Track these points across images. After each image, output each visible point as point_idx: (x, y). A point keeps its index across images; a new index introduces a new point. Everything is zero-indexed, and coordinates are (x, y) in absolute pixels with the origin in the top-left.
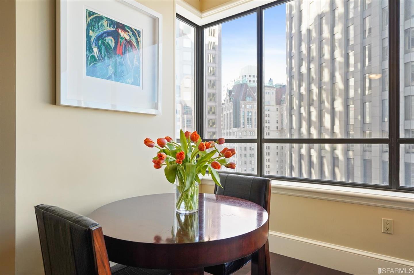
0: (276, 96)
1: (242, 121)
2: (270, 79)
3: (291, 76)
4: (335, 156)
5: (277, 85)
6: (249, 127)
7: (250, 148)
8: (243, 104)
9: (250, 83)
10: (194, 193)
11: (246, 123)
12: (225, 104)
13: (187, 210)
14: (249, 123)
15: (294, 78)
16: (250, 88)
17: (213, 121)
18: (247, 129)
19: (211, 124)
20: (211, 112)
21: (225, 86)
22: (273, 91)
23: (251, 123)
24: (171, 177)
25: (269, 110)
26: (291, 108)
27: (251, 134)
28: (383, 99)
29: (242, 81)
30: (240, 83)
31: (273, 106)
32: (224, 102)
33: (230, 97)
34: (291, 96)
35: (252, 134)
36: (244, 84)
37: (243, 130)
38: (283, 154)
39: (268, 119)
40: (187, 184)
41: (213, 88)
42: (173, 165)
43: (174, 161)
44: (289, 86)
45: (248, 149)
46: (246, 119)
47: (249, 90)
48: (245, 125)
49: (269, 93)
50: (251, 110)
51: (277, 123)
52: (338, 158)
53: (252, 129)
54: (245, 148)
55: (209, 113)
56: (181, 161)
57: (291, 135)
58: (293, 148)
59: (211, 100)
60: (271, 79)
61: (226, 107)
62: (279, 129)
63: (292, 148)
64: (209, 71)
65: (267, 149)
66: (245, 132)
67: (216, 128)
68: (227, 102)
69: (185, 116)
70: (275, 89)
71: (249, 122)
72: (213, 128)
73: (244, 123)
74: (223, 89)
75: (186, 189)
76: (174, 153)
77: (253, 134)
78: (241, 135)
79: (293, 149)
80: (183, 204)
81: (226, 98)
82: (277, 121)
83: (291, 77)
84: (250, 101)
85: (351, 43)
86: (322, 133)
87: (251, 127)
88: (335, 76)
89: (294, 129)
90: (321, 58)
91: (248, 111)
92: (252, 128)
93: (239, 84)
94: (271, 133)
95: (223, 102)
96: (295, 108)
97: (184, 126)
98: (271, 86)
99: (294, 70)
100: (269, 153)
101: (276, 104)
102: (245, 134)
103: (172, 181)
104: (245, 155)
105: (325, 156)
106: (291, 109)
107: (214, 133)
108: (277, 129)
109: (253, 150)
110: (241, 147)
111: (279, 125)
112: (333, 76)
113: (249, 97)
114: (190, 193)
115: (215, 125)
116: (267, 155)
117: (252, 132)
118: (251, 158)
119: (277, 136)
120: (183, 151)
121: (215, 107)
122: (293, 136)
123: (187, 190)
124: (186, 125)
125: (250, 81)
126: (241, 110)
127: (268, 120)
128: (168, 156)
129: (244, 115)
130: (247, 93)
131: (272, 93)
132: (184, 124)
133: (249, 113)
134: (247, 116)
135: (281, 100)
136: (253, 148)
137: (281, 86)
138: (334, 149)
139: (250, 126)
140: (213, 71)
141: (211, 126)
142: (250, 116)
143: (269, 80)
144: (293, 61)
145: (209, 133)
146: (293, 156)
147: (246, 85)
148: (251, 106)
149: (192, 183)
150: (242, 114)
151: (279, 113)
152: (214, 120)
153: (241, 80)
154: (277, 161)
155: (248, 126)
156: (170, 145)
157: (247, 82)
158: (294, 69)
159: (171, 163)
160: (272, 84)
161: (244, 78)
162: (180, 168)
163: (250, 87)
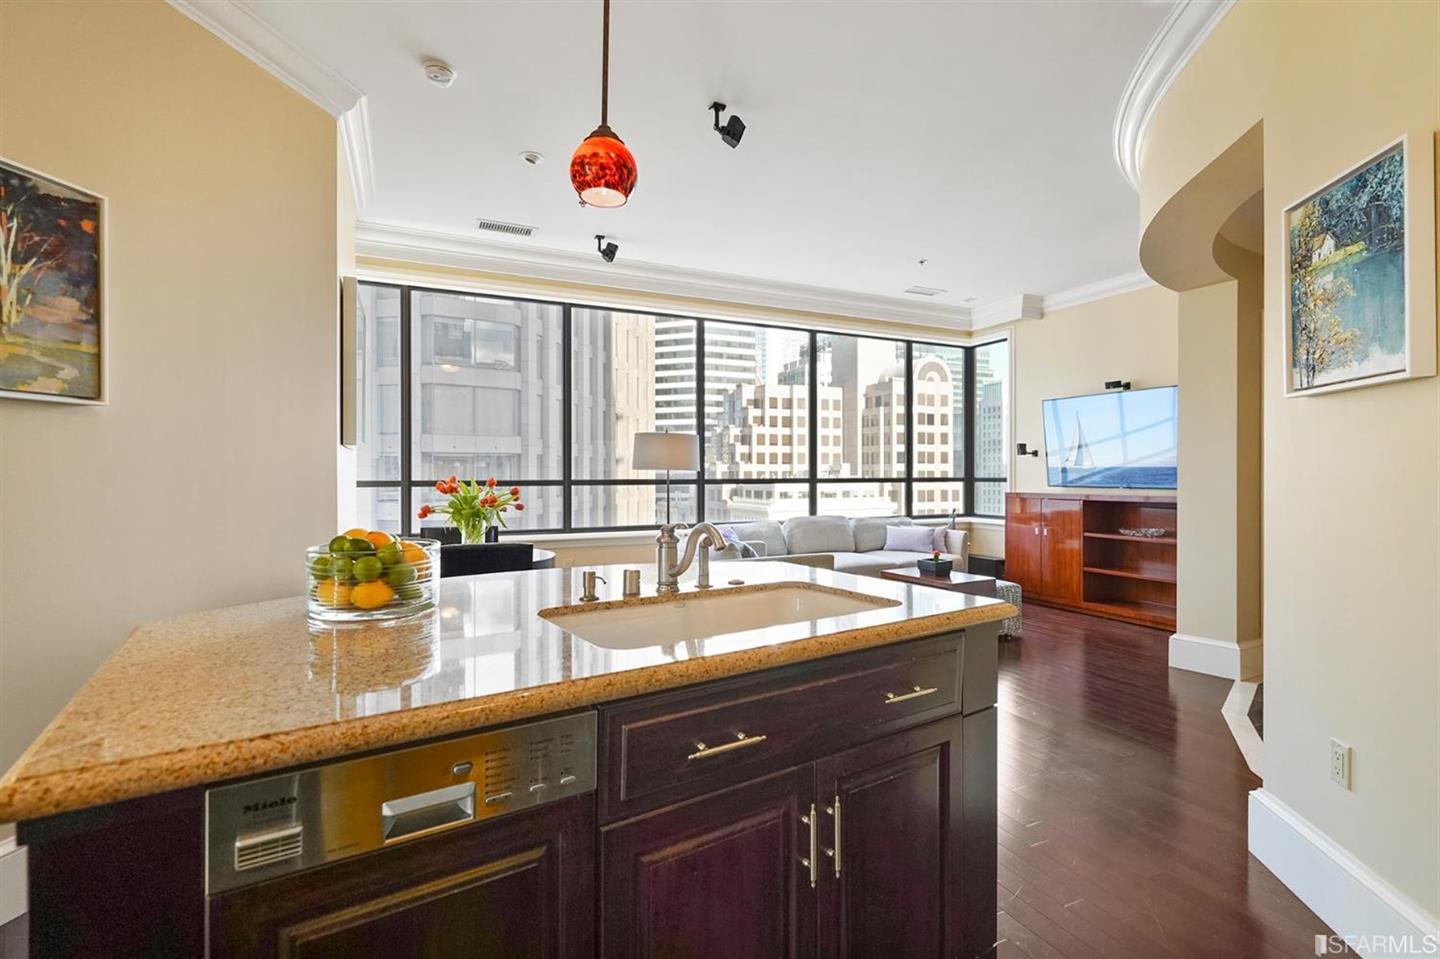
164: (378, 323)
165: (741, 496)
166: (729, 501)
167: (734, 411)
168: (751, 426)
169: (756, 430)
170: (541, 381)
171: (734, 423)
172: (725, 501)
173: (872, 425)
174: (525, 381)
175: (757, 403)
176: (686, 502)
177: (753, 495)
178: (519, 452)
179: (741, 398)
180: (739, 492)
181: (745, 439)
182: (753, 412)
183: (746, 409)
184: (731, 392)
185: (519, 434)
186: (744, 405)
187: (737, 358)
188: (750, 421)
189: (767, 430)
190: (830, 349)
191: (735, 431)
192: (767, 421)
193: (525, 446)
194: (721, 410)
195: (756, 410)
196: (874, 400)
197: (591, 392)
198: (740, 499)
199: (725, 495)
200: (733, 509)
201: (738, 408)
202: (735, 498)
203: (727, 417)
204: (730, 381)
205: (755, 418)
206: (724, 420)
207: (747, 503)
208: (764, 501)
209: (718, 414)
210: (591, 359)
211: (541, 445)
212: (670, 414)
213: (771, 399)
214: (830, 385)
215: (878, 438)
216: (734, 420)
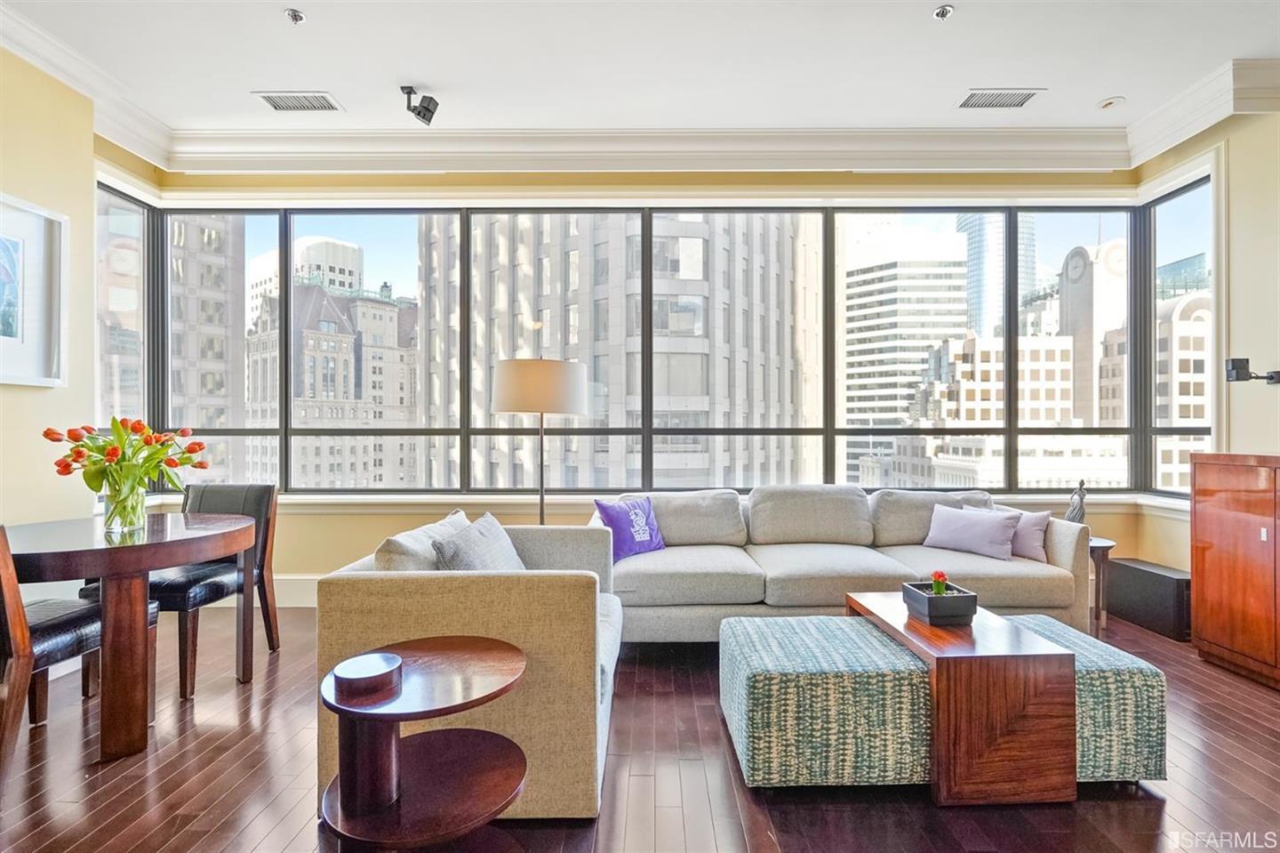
0: (399, 326)
1: (308, 380)
2: (383, 284)
3: (431, 287)
4: (518, 462)
5: (401, 300)
6: (328, 397)
7: (332, 448)
8: (312, 339)
9: (331, 286)
10: (137, 504)
11: (319, 384)
12: (257, 332)
13: (125, 526)
14: (327, 386)
15: (435, 291)
16: (330, 299)
17: (218, 378)
18: (322, 402)
19: (210, 386)
20: (210, 353)
21: (257, 286)
22: (391, 314)
23: (334, 386)
24: (95, 484)
25: (380, 358)
26: (430, 358)
27: (335, 415)
28: (596, 354)
29: (309, 279)
30: (303, 283)
31: (390, 348)
32: (253, 328)
33: (271, 315)
34: (430, 331)
35: (337, 415)
36: (315, 286)
37: (310, 403)
38: (415, 462)
39: (381, 380)
40: (125, 490)
41: (219, 286)
42: (99, 466)
43: (101, 460)
44: (426, 308)
45: (325, 451)
46: (319, 377)
47: (329, 303)
48: (317, 393)
49: (381, 316)
50: (336, 356)
51: (401, 389)
52: (522, 465)
53: (338, 402)
54: (317, 449)
55: (203, 354)
56: (115, 458)
57: (430, 418)
58: (434, 447)
59: (210, 319)
60: (388, 285)
61: (259, 340)
62: (405, 404)
63: (430, 447)
64: (203, 239)
65: (375, 450)
66: (317, 410)
67: (225, 396)
68: (264, 330)
69: (115, 359)
70: (397, 310)
71: (329, 384)
72: (218, 396)
73: (313, 387)
74: (249, 293)
75: (122, 497)
76: (101, 450)
77: (340, 416)
78: (306, 416)
79: (432, 450)
80: (118, 520)
81: (259, 318)
82: (402, 384)
83: (429, 289)
84: (332, 332)
85: (546, 240)
86: (494, 415)
87: (335, 397)
88: (517, 301)
89: (435, 404)
90: (491, 258)
91: (326, 358)
92: (336, 400)
93: (300, 286)
94: (386, 413)
95: (249, 325)
96: (438, 359)
97: (112, 388)
98: (387, 300)
99: (436, 275)
100: (380, 460)
101: (399, 345)
102: (317, 415)
103: (97, 489)
104: (318, 467)
105: (498, 463)
106: (430, 361)
107: (221, 412)
108: (402, 403)
109: (338, 453)
110: (304, 448)
111: (406, 394)
112: (513, 300)
113: (328, 322)
114: (129, 503)
115: (223, 389)
116: (375, 465)
117: (336, 408)
118: (332, 473)
119: (400, 420)
120: (116, 445)
121: (223, 338)
122: (433, 422)
123: (125, 499)
124: (117, 384)
125: (332, 282)
126: (307, 352)
127: (380, 383)
128: (91, 453)
129: (314, 367)
130: (323, 311)
131: (388, 319)
132: (112, 381)
133: (328, 362)
134: (324, 368)
135: (411, 336)
136: (338, 450)
137: (410, 303)
138: (514, 449)
139: (332, 394)
140: (219, 238)
141: (211, 392)
142: (331, 369)
143: (383, 287)
144: (435, 255)
145: (202, 409)
146: (434, 464)
147: (321, 290)
148: (332, 344)
149: (132, 489)
150: (307, 364)
151: (406, 367)
152: (221, 374)
153: (307, 276)
154: (402, 479)
155: (325, 393)
156: (93, 438)
157: (322, 283)
158: (435, 272)
159: (95, 463)
160: (389, 297)
161: (316, 273)
162: (112, 470)
163: (332, 297)
164: (595, 305)
165: (948, 452)
166: (934, 458)
167: (940, 367)
168: (958, 382)
169: (965, 385)
170: (728, 345)
171: (940, 379)
172: (930, 458)
173: (1114, 375)
174: (712, 346)
175: (966, 358)
176: (889, 458)
177: (960, 452)
178: (707, 409)
179: (947, 354)
180: (945, 448)
181: (952, 395)
182: (962, 367)
183: (954, 364)
184: (936, 348)
185: (708, 394)
186: (951, 360)
187: (946, 314)
188: (958, 376)
189: (978, 386)
190: (1058, 296)
191: (940, 387)
192: (978, 376)
193: (712, 404)
194: (926, 366)
195: (965, 364)
196: (1116, 348)
197: (778, 354)
198: (946, 456)
199: (930, 452)
200: (939, 466)
201: (944, 363)
202: (940, 455)
203: (932, 373)
204: (936, 337)
205: (964, 374)
206: (929, 377)
207: (954, 460)
208: (973, 458)
209: (923, 370)
210: (778, 323)
211: (728, 404)
212: (874, 373)
213: (982, 352)
214: (1057, 335)
215: (1121, 391)
216: (940, 376)
